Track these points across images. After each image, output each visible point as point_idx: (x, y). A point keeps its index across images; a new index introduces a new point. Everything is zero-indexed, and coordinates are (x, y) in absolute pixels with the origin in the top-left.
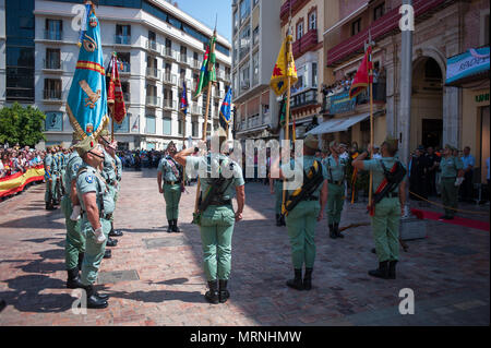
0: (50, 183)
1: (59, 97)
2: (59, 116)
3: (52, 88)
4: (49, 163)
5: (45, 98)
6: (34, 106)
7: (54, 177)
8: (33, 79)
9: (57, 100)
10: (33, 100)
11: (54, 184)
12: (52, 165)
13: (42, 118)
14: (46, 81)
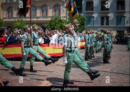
0: (87, 48)
1: (92, 9)
2: (92, 19)
3: (90, 6)
4: (87, 39)
5: (86, 11)
6: (82, 15)
7: (89, 46)
8: (82, 3)
9: (91, 11)
10: (82, 12)
11: (89, 48)
12: (88, 40)
13: (85, 20)
14: (87, 3)
